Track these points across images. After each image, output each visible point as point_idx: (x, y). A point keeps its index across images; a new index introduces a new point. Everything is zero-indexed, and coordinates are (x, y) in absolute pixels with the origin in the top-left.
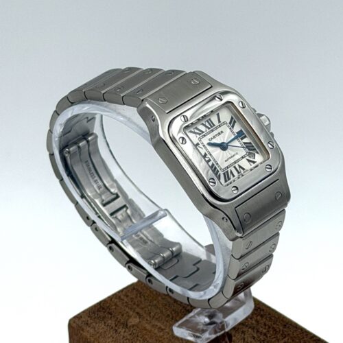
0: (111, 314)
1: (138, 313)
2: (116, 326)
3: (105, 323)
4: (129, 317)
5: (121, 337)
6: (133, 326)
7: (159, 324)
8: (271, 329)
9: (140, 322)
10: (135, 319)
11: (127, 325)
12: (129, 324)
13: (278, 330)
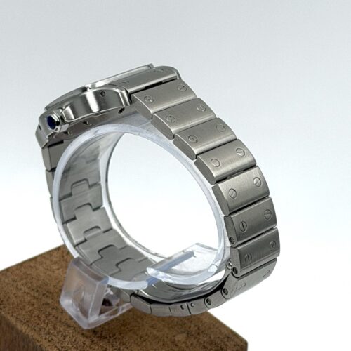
0: (204, 346)
1: (176, 345)
2: (199, 334)
3: (210, 337)
4: (185, 343)
5: (193, 322)
6: (182, 333)
7: (155, 332)
8: (43, 319)
9: (174, 336)
10: (180, 339)
11: (188, 334)
12: (185, 335)
13: (36, 318)
